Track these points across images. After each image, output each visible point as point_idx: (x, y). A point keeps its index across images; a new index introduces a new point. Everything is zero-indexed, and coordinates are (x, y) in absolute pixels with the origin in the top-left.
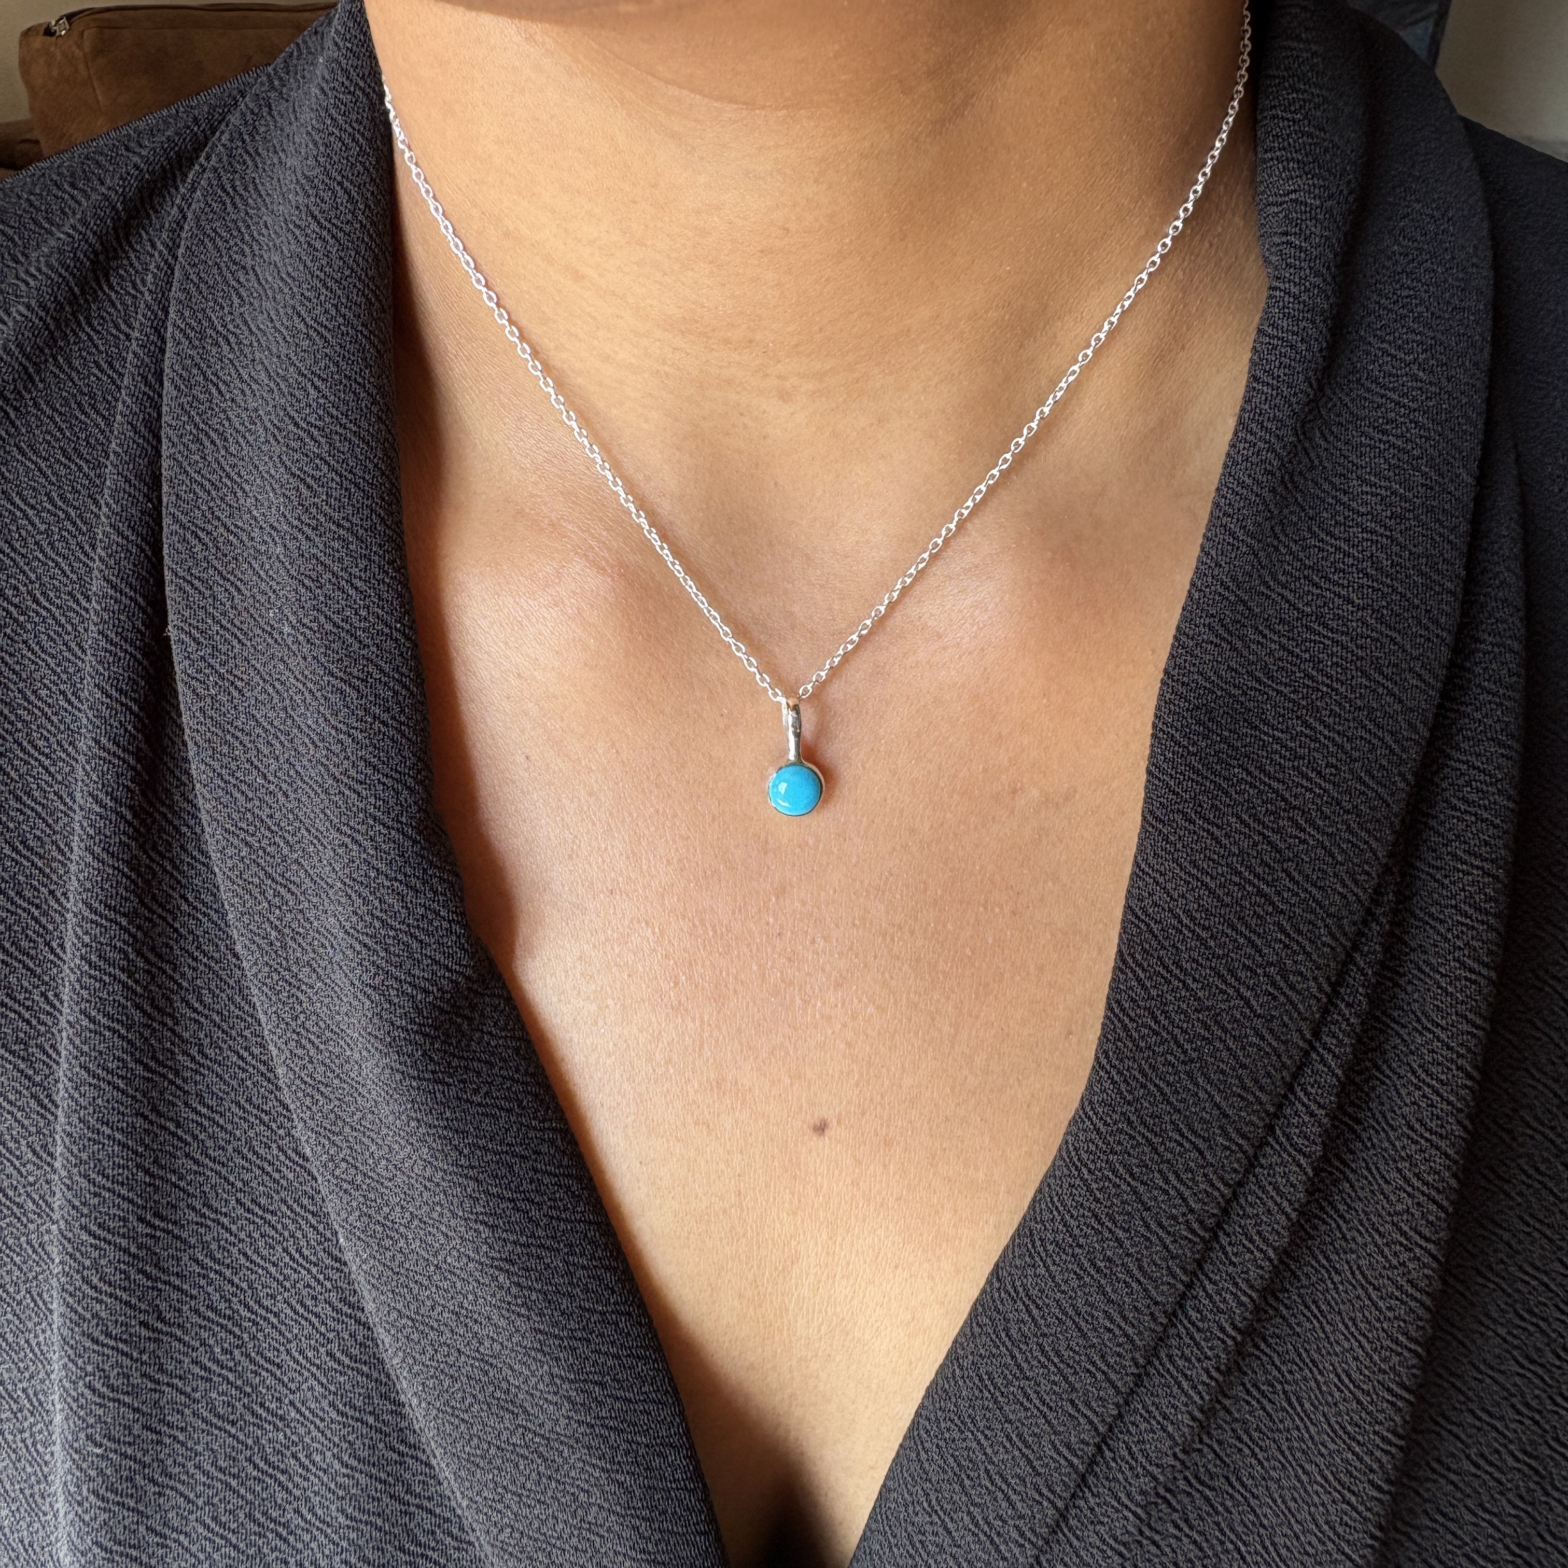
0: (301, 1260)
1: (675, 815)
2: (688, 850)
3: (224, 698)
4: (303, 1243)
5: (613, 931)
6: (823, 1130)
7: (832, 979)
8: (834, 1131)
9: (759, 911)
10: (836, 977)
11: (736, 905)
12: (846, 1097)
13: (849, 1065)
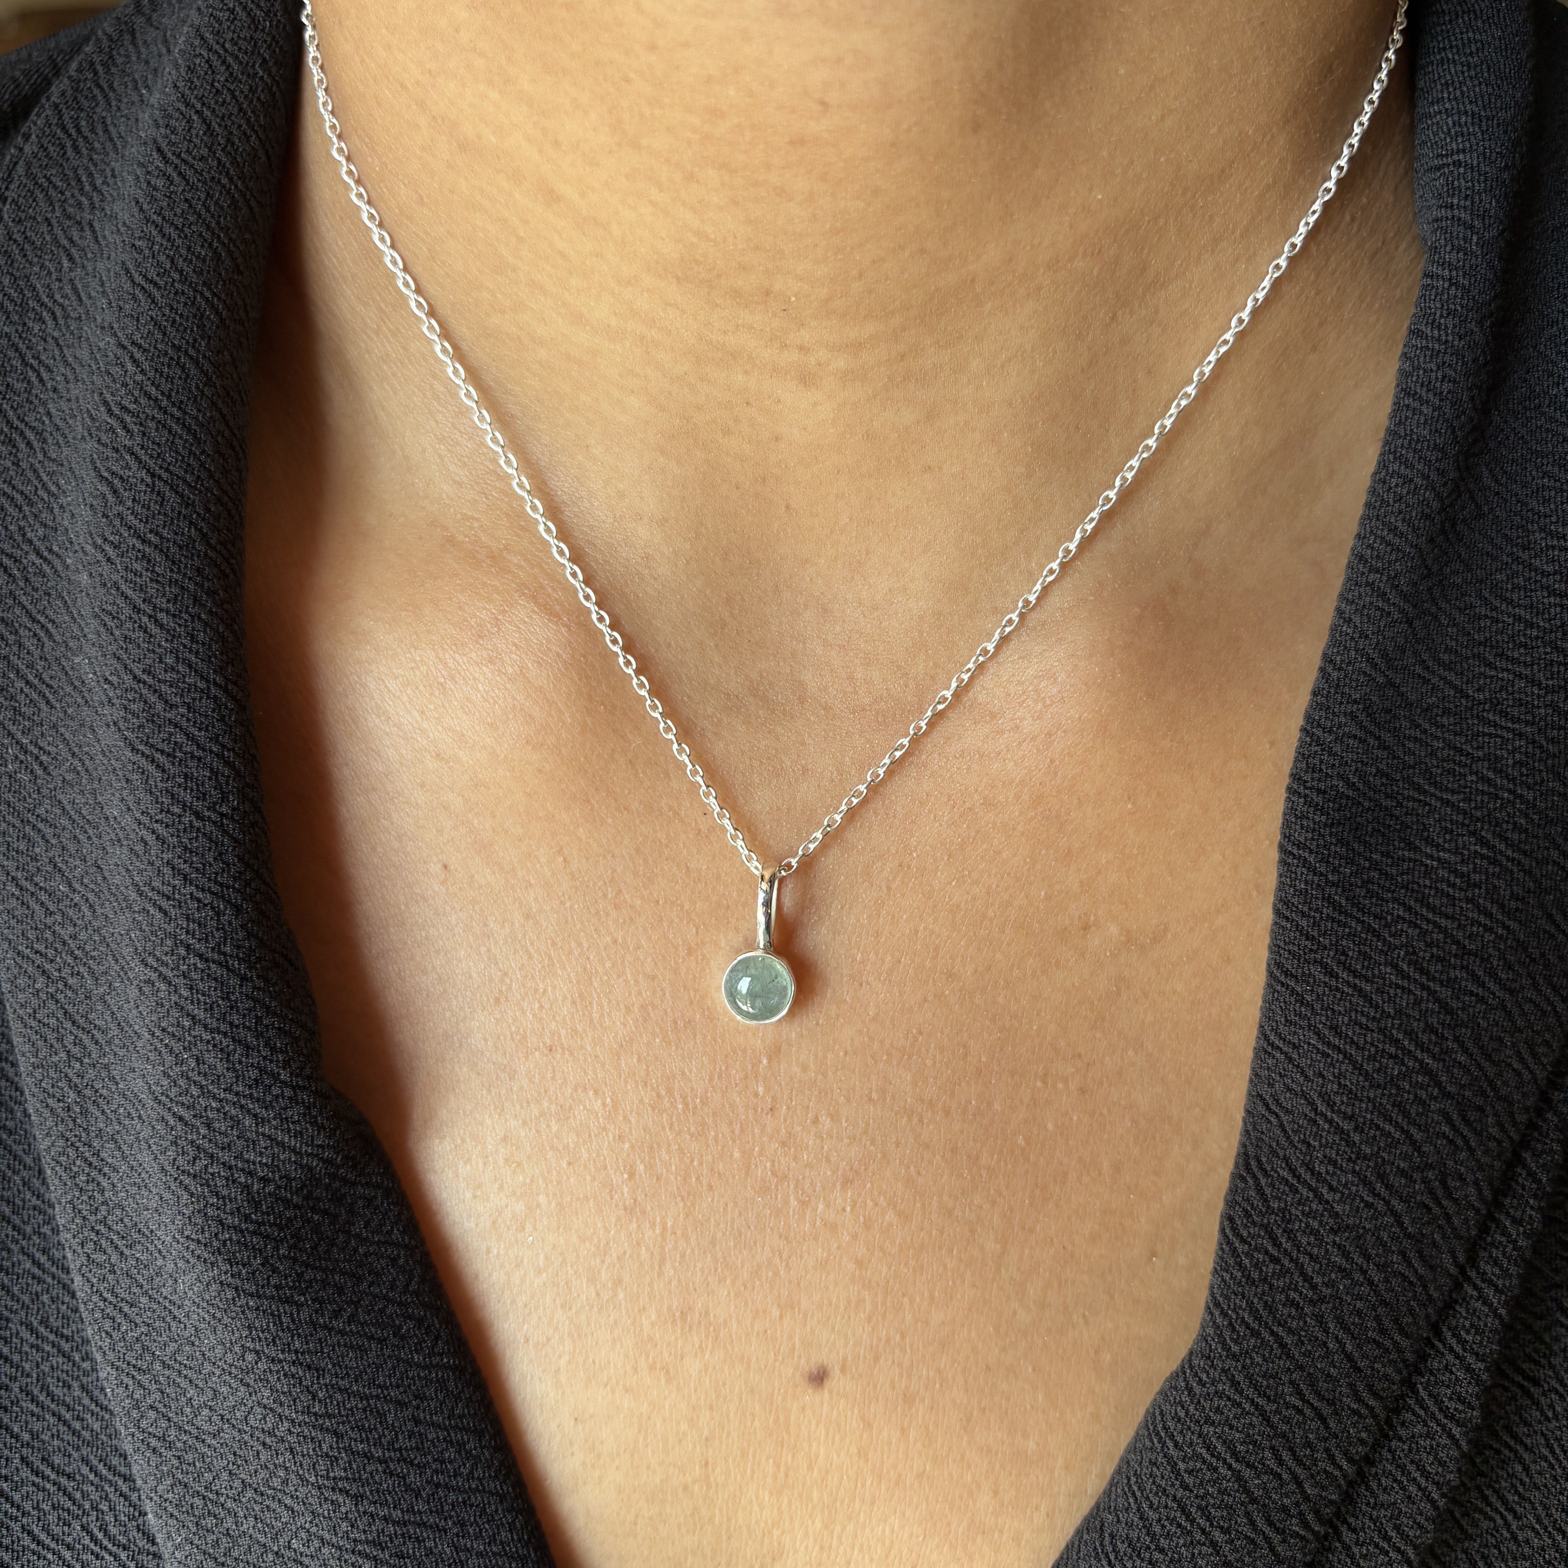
0: (105, 1542)
1: (638, 947)
2: (654, 993)
3: (24, 777)
4: (109, 1518)
5: (550, 1101)
6: (822, 1380)
7: (840, 1173)
8: (837, 1381)
9: (746, 1077)
10: (844, 1170)
11: (715, 1069)
12: (854, 1335)
13: (859, 1292)
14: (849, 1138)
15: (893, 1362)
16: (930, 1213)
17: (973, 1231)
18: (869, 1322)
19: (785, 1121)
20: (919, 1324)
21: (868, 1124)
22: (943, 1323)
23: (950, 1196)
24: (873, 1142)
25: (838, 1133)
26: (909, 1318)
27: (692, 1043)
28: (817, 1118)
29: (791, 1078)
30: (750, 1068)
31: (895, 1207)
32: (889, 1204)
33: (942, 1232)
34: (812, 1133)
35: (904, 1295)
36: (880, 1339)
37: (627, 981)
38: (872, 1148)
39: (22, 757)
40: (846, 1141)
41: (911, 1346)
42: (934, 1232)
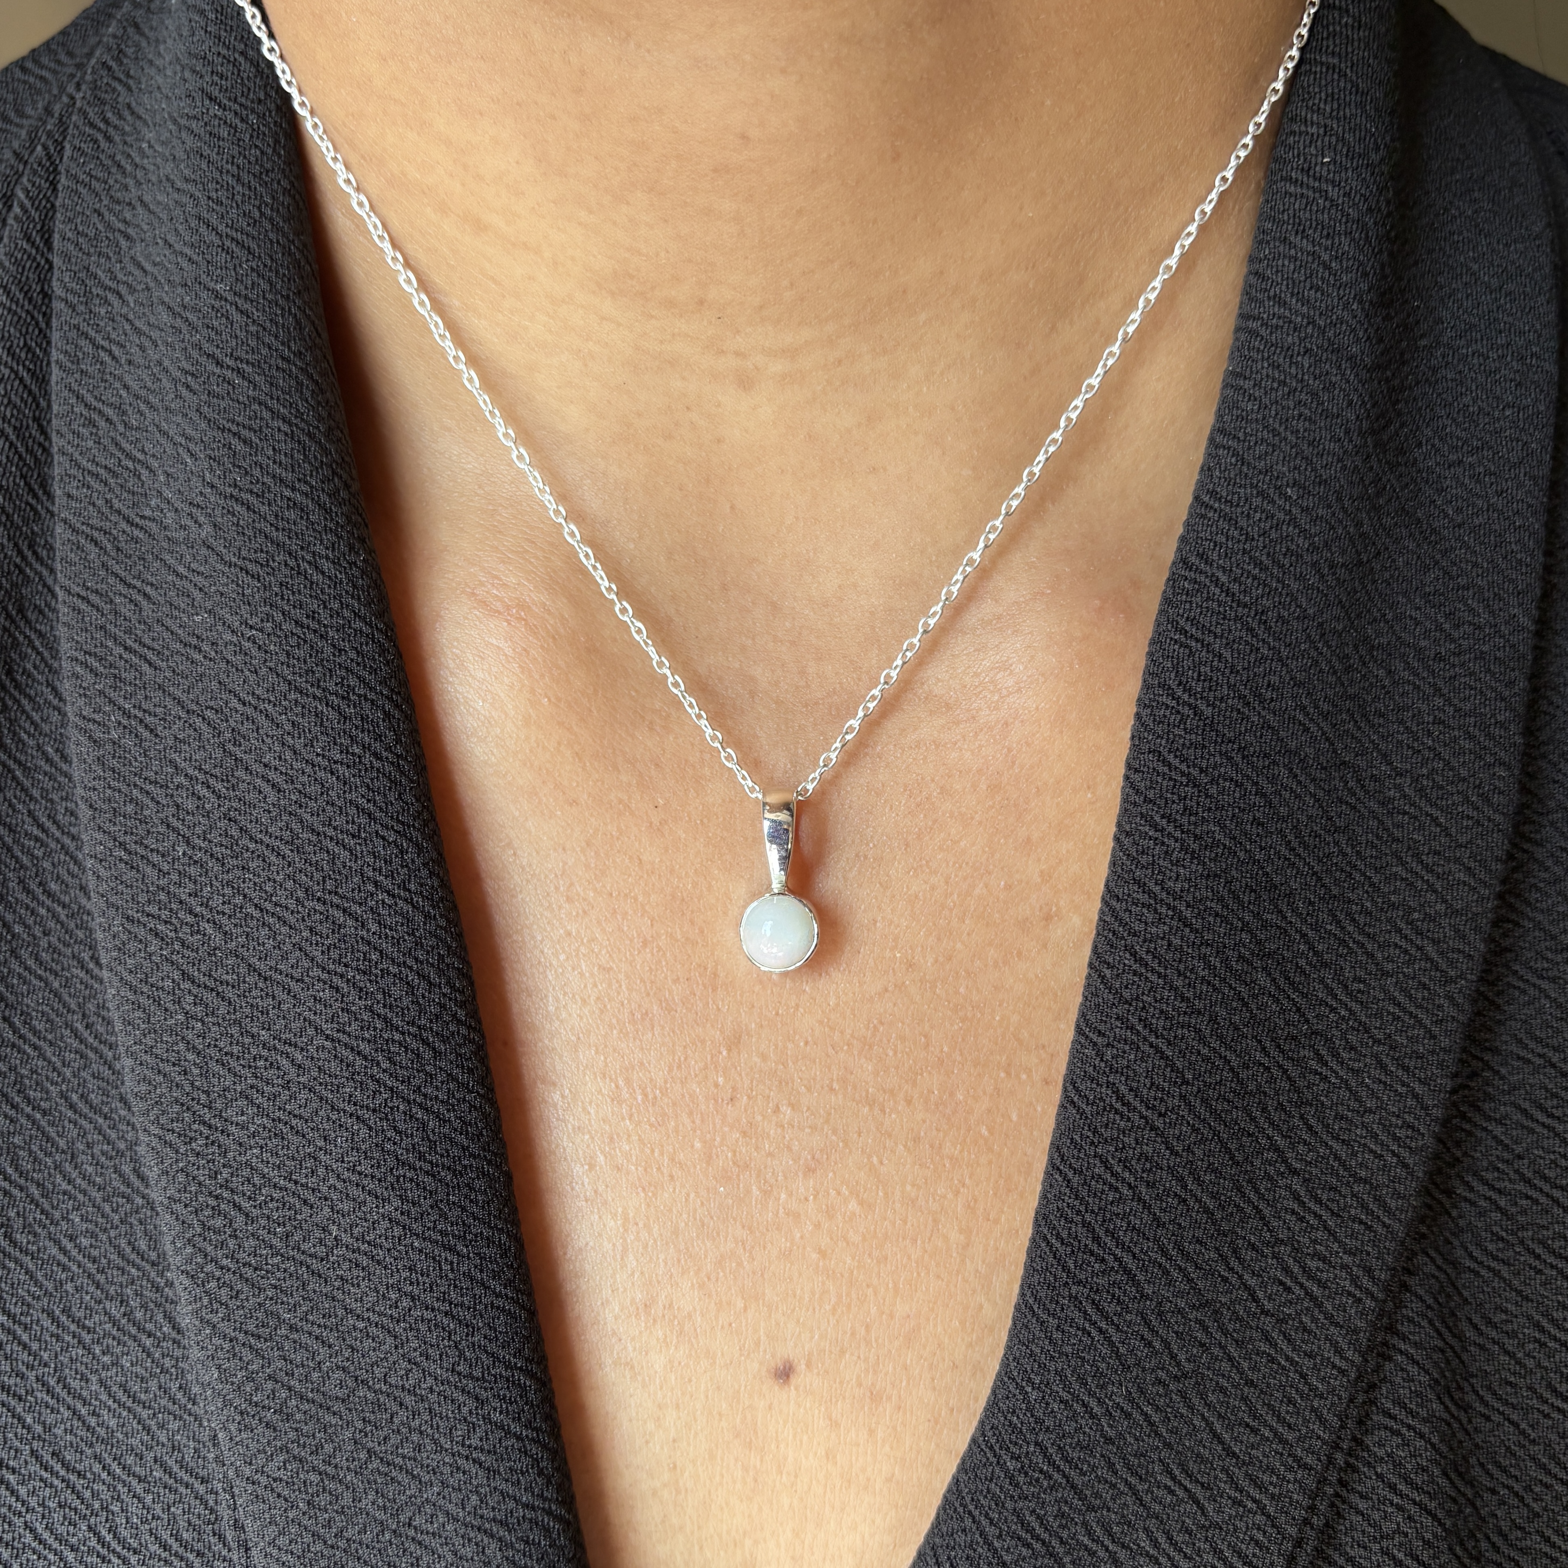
6: (788, 1376)
7: (801, 1162)
8: (801, 1378)
9: (706, 1068)
10: (806, 1159)
11: (674, 1060)
12: (819, 1328)
13: (823, 1283)
14: (810, 1127)
15: (859, 1357)
16: (894, 1202)
17: (936, 1221)
18: (833, 1314)
19: (746, 1111)
20: (884, 1316)
21: (830, 1114)
22: (909, 1316)
23: (913, 1185)
24: (835, 1132)
25: (799, 1122)
26: (874, 1310)
27: (650, 1035)
28: (778, 1107)
29: (751, 1068)
30: (709, 1057)
31: (858, 1196)
32: (851, 1193)
33: (905, 1222)
34: (774, 1123)
35: (868, 1286)
36: (845, 1333)
37: (582, 974)
38: (834, 1138)
39: (125, 722)
40: (807, 1130)
41: (876, 1341)
42: (898, 1222)
